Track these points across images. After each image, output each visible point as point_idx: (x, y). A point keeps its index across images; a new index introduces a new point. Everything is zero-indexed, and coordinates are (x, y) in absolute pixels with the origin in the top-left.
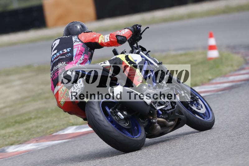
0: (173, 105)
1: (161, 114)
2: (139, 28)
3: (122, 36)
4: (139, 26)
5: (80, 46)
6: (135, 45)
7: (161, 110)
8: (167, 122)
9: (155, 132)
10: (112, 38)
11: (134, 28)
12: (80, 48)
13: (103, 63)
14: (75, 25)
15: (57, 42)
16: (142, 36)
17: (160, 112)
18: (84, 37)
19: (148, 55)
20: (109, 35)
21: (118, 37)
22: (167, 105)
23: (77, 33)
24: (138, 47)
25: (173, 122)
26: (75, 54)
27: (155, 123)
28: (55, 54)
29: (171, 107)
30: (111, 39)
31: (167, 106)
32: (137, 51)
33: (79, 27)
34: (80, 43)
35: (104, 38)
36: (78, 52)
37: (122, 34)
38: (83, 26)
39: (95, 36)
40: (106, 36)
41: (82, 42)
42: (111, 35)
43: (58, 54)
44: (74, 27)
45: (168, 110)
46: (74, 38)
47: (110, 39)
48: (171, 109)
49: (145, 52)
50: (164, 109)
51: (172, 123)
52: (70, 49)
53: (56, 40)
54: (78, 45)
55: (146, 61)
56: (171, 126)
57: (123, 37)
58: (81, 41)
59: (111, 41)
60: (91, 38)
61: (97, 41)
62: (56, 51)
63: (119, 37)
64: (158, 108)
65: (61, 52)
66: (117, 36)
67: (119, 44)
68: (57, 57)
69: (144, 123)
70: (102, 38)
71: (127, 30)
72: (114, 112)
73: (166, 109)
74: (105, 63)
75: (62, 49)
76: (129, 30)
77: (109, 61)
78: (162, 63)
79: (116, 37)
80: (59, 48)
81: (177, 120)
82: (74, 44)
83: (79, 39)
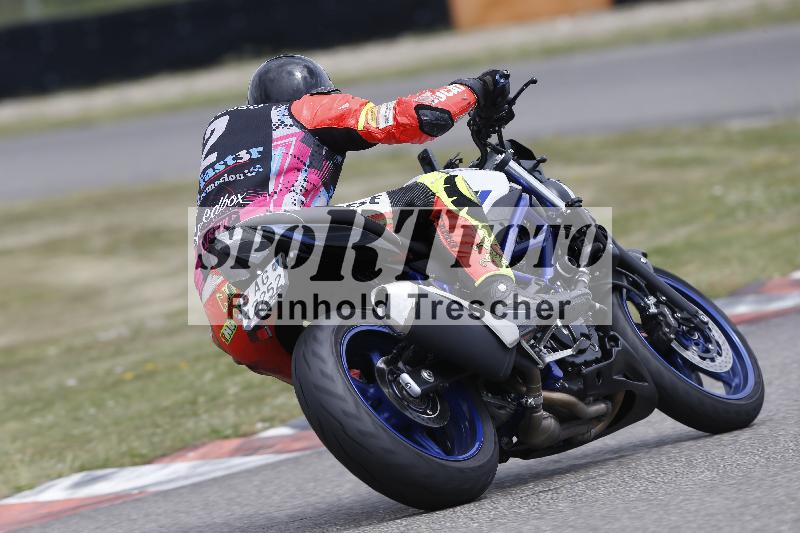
0: (608, 347)
1: (560, 378)
2: (502, 81)
3: (436, 109)
4: (501, 77)
5: (294, 139)
6: (494, 139)
7: (560, 362)
8: (581, 405)
9: (538, 440)
10: (403, 114)
11: (484, 82)
12: (293, 147)
13: (368, 200)
14: (289, 68)
15: (221, 125)
16: (514, 108)
17: (558, 372)
18: (311, 110)
19: (536, 174)
20: (392, 104)
21: (421, 112)
22: (582, 347)
23: (290, 97)
24: (503, 146)
25: (603, 406)
26: (275, 166)
27: (534, 409)
28: (212, 166)
29: (599, 355)
30: (399, 118)
31: (581, 352)
32: (500, 157)
33: (299, 75)
34: (295, 129)
35: (376, 116)
36: (288, 160)
37: (436, 101)
38: (312, 73)
39: (347, 105)
40: (383, 108)
41: (302, 127)
42: (398, 104)
43: (220, 167)
44: (284, 74)
45: (587, 364)
46: (277, 114)
47: (395, 119)
48: (597, 361)
49: (530, 164)
50: (571, 360)
51: (601, 407)
52: (261, 149)
53: (216, 118)
54: (287, 136)
55: (526, 196)
56: (598, 418)
57: (442, 111)
58: (297, 123)
59: (398, 125)
60: (334, 113)
61: (351, 122)
62: (213, 157)
63: (427, 112)
64: (551, 358)
65: (230, 160)
66: (420, 107)
67: (425, 136)
68: (217, 177)
69: (501, 408)
70: (370, 114)
71: (457, 89)
72: (391, 372)
73: (579, 360)
74: (376, 200)
75: (234, 151)
76: (463, 88)
77: (389, 193)
78: (581, 201)
79: (417, 112)
80: (223, 147)
81: (620, 397)
82: (276, 134)
83: (291, 116)
